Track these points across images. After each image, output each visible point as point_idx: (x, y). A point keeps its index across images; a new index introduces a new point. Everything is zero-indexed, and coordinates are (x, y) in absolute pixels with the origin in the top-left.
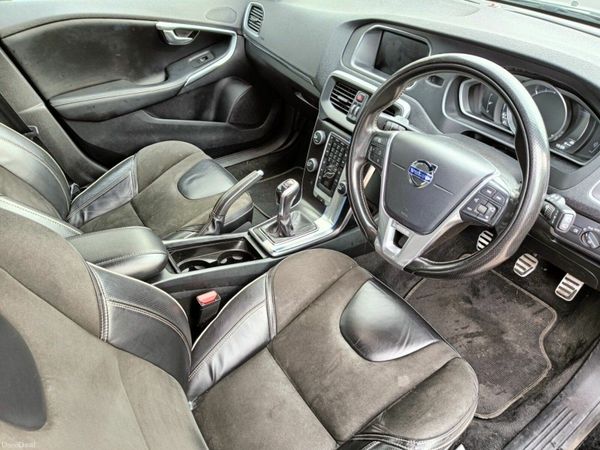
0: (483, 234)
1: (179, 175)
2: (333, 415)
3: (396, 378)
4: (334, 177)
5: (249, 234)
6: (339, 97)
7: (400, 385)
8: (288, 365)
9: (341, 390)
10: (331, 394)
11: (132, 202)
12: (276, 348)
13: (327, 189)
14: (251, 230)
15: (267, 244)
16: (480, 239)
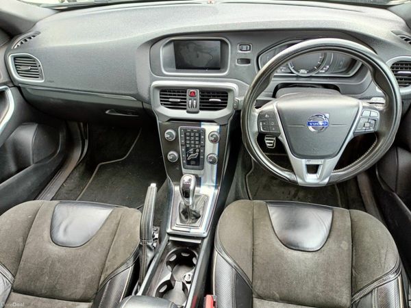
0: (266, 138)
1: (46, 234)
2: (333, 298)
3: (340, 247)
4: (199, 156)
5: (170, 235)
6: (170, 100)
7: (346, 249)
8: (278, 295)
9: (323, 280)
10: (320, 288)
11: (14, 290)
12: (260, 293)
13: (197, 167)
14: (169, 230)
15: (193, 232)
16: (267, 141)
